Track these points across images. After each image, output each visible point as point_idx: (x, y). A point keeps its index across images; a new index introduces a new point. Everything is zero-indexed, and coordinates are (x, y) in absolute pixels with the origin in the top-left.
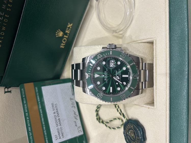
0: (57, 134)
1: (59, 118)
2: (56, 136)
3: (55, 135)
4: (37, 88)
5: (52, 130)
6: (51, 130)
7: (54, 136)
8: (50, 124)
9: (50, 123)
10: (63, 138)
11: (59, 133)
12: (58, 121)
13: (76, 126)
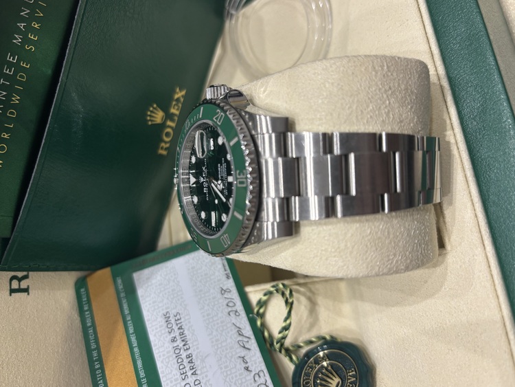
1: (189, 352)
12: (186, 361)
13: (246, 373)
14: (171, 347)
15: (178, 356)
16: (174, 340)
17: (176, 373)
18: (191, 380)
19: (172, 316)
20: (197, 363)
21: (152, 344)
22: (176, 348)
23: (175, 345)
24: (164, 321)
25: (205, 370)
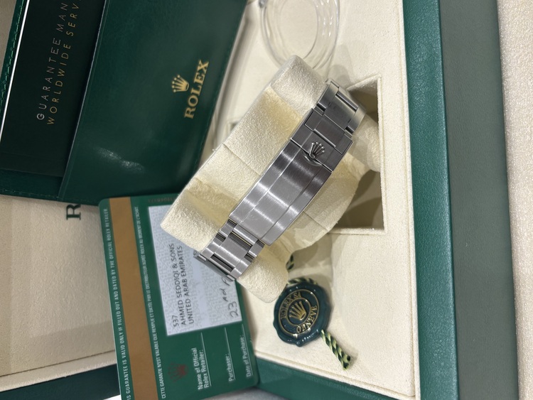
0: (177, 313)
1: (185, 278)
2: (174, 319)
3: (171, 314)
4: (137, 210)
5: (167, 303)
6: (164, 304)
7: (171, 318)
8: (162, 291)
9: (163, 289)
10: (192, 325)
11: (181, 312)
12: (181, 284)
13: (224, 301)
14: (172, 271)
15: (176, 279)
16: (175, 266)
17: (173, 292)
18: (183, 298)
19: (175, 248)
20: (190, 287)
21: (158, 266)
22: (175, 273)
23: (175, 270)
24: (169, 250)
25: (195, 293)
